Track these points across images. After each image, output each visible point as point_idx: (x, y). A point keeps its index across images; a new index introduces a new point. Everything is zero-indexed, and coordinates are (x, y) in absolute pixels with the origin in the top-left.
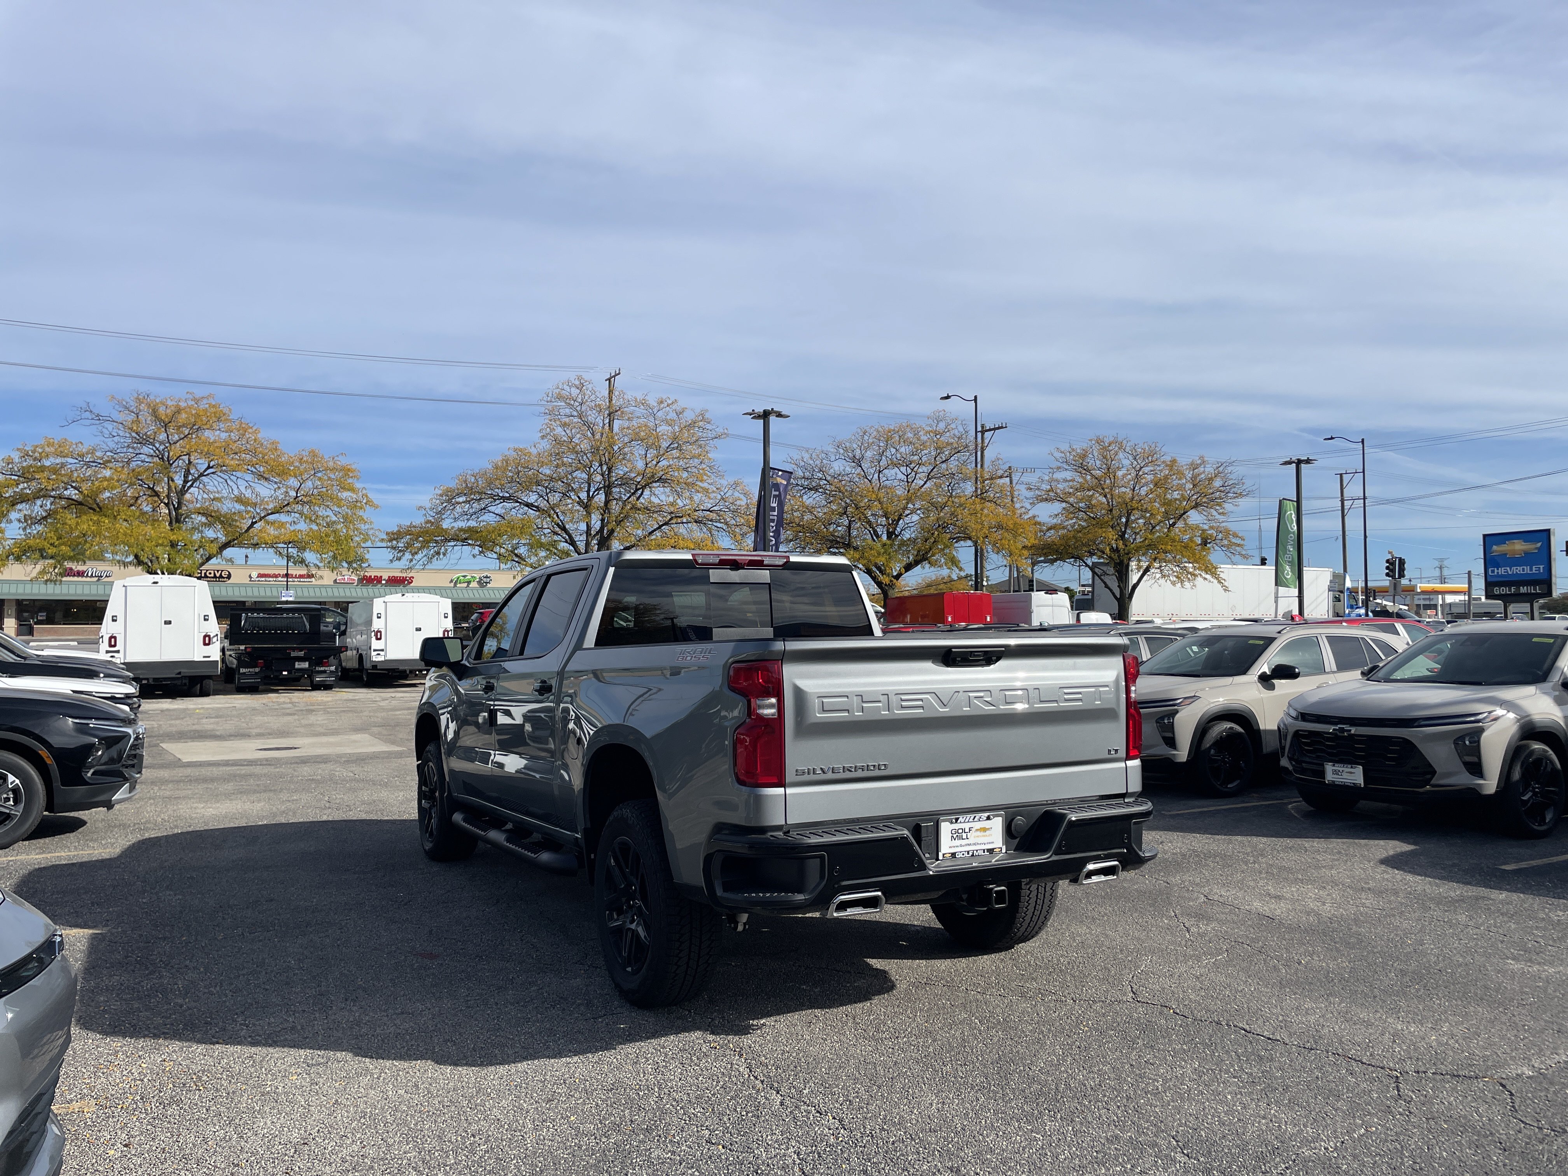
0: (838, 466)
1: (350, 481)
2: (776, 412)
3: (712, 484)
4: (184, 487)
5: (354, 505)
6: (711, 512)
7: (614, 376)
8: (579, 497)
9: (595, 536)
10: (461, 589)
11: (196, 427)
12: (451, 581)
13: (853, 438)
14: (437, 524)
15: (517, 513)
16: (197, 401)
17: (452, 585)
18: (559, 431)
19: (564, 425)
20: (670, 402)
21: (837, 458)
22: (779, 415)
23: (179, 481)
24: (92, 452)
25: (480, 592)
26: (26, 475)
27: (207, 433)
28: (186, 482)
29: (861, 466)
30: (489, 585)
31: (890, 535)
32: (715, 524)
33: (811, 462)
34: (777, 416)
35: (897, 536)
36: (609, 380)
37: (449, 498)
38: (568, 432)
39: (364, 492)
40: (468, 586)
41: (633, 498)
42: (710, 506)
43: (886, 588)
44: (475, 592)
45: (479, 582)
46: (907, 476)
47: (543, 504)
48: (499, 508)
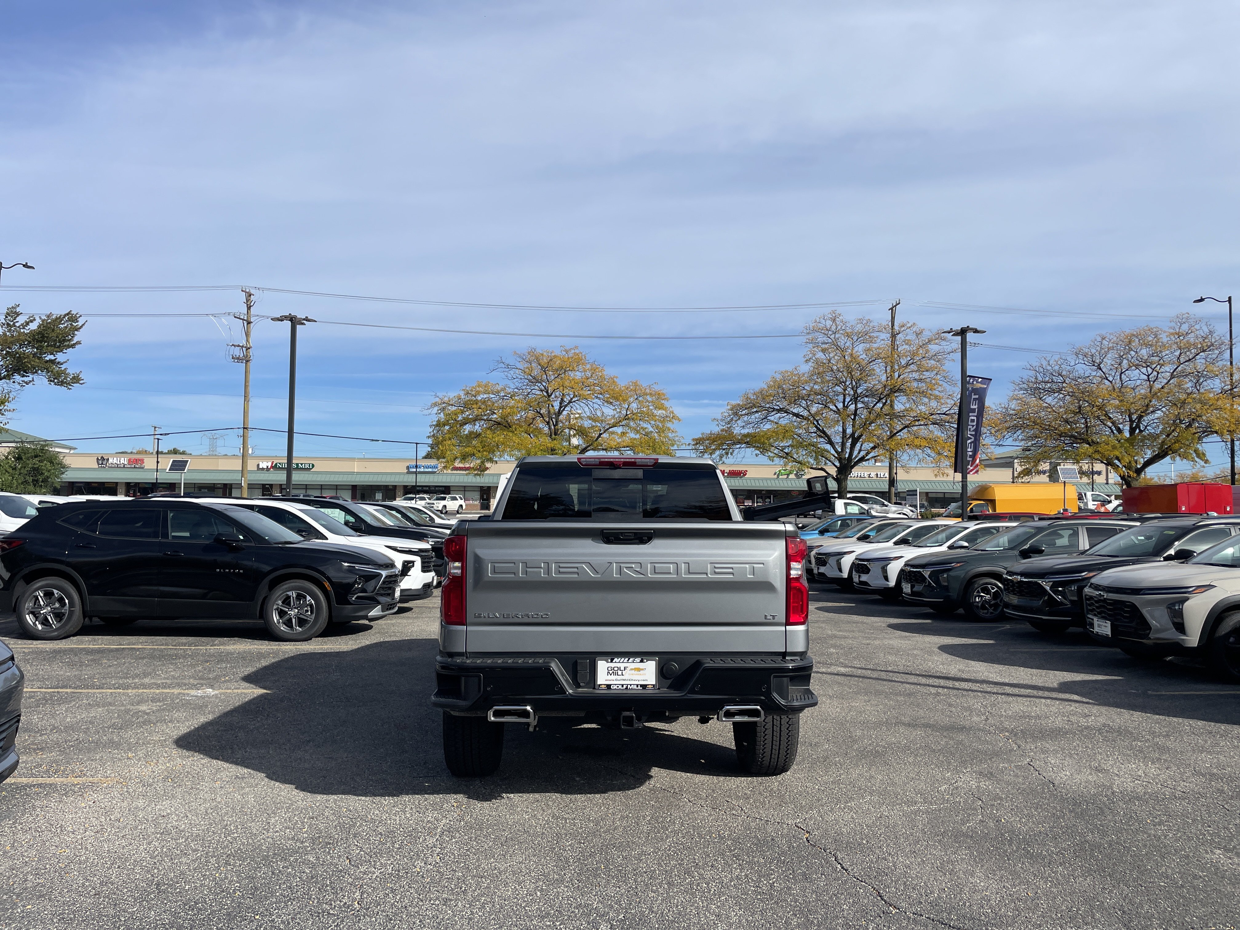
0: (1083, 369)
1: (663, 402)
2: (972, 329)
3: (942, 392)
4: (559, 410)
5: (664, 419)
6: (946, 415)
7: (895, 306)
8: (836, 407)
9: (849, 438)
10: (782, 480)
11: (562, 370)
12: (775, 474)
13: (1092, 344)
14: (729, 431)
15: (785, 420)
16: (567, 352)
17: (776, 476)
18: (820, 355)
19: (824, 351)
20: (909, 325)
21: (1077, 363)
22: (976, 331)
23: (556, 405)
24: (503, 390)
25: (797, 482)
26: (467, 405)
27: (572, 374)
28: (561, 407)
29: (1100, 369)
30: (803, 477)
31: (1132, 431)
32: (952, 425)
33: (1049, 368)
34: (974, 332)
35: (1141, 431)
36: (892, 309)
37: (736, 411)
38: (827, 355)
39: (671, 409)
40: (787, 477)
41: (880, 405)
42: (945, 410)
43: (1129, 479)
44: (793, 482)
45: (796, 475)
46: (1148, 376)
47: (805, 413)
48: (775, 417)
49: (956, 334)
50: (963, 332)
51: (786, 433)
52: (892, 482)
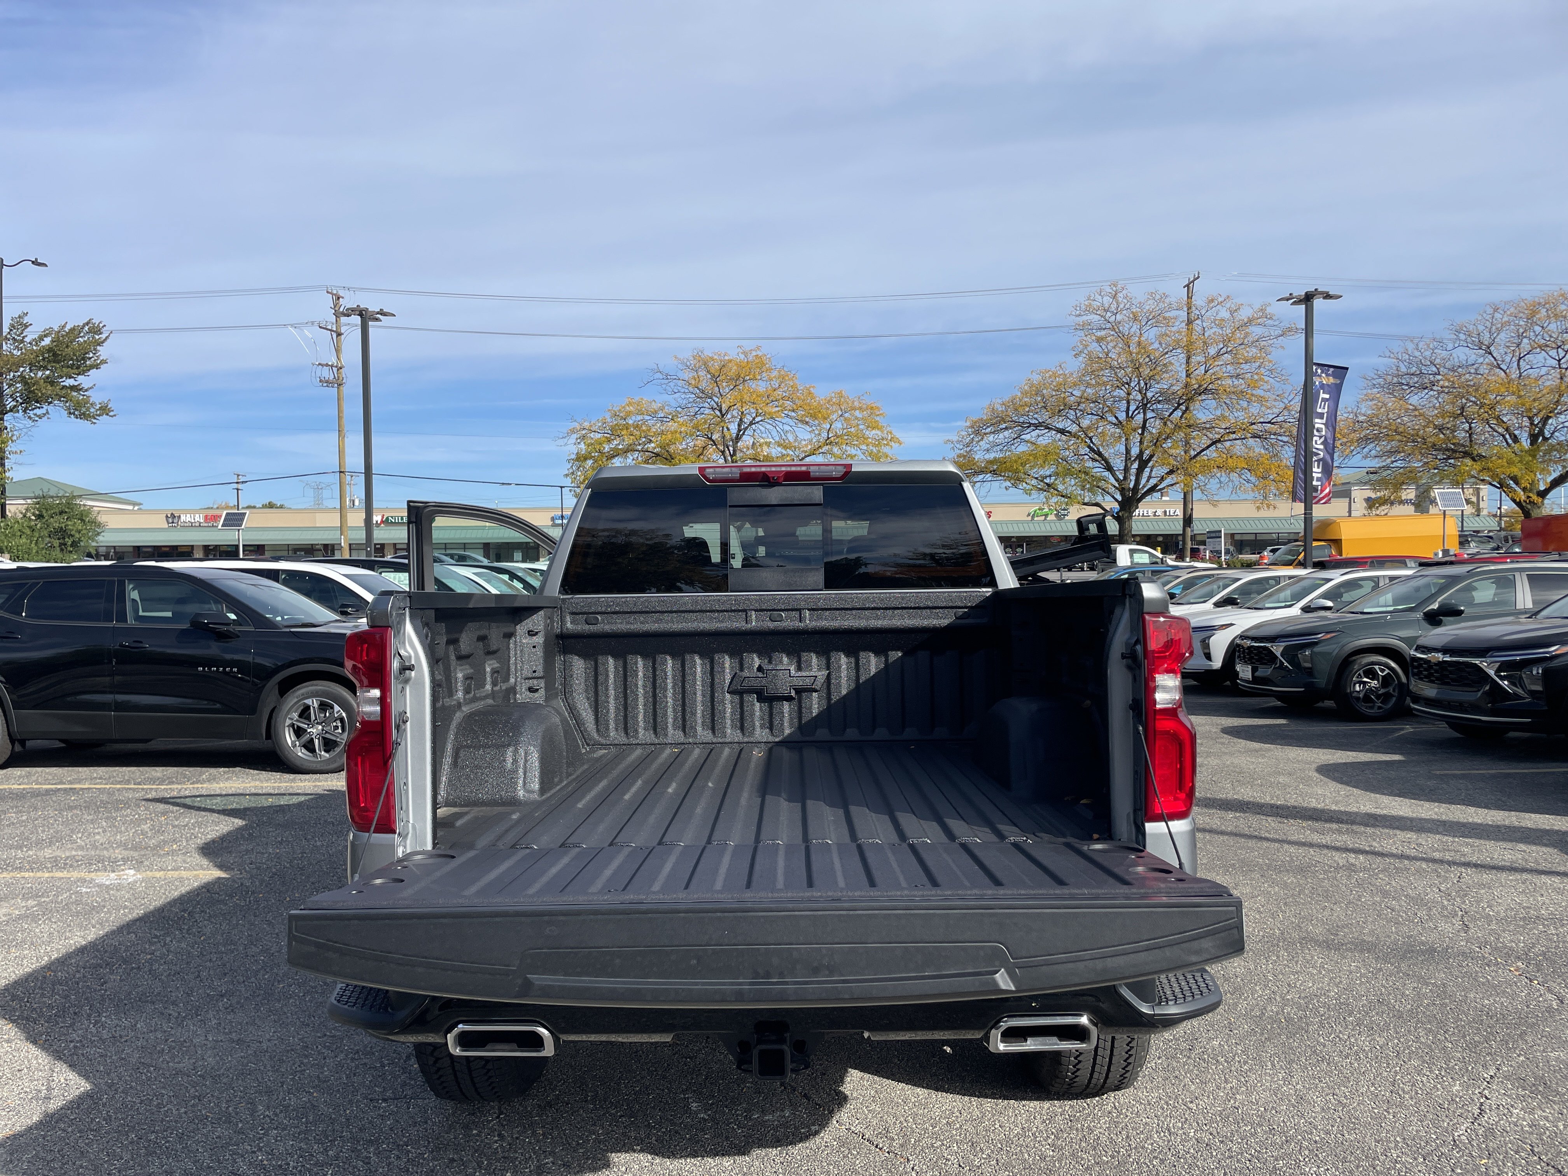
0: (1463, 354)
1: (878, 418)
2: (1322, 293)
3: (1269, 391)
4: (738, 435)
6: (1273, 424)
7: (1193, 282)
8: (1116, 418)
9: (1135, 460)
10: (1038, 522)
11: (739, 380)
12: (1029, 515)
13: (1480, 318)
14: (968, 456)
15: (1045, 438)
16: (744, 353)
17: (1030, 518)
18: (1094, 347)
19: (1099, 340)
20: (1220, 299)
21: (1456, 345)
22: (1327, 296)
23: (734, 428)
24: (662, 409)
25: (1058, 524)
26: (614, 432)
27: (753, 385)
28: (739, 431)
29: (1490, 353)
30: (1066, 518)
31: (1534, 438)
33: (1417, 354)
34: (1324, 298)
35: (1546, 439)
36: (1188, 286)
37: (978, 430)
38: (1104, 347)
40: (1045, 519)
41: (1178, 413)
42: (1271, 417)
43: (1529, 507)
44: (1053, 525)
45: (1056, 515)
46: (1559, 360)
47: (1074, 428)
48: (1030, 435)
49: (1299, 302)
50: (1308, 299)
51: (1046, 455)
52: (1188, 521)
